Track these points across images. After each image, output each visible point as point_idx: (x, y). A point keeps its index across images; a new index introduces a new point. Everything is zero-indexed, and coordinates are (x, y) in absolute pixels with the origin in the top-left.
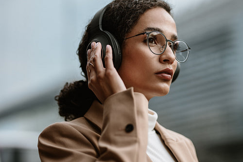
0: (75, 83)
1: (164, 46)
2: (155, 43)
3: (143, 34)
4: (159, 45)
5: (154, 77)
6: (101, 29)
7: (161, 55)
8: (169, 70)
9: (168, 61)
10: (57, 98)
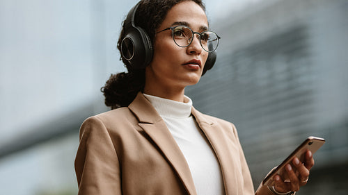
0: (117, 75)
1: (191, 38)
2: (183, 36)
3: (169, 29)
4: (187, 38)
5: (182, 68)
6: (134, 26)
7: (188, 47)
8: (196, 61)
9: (195, 52)
10: (103, 90)
